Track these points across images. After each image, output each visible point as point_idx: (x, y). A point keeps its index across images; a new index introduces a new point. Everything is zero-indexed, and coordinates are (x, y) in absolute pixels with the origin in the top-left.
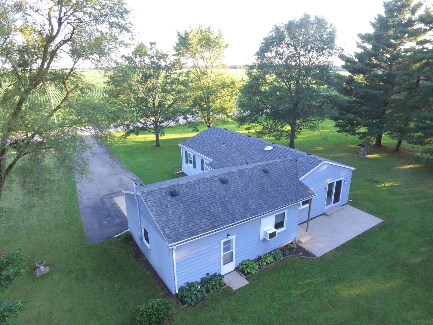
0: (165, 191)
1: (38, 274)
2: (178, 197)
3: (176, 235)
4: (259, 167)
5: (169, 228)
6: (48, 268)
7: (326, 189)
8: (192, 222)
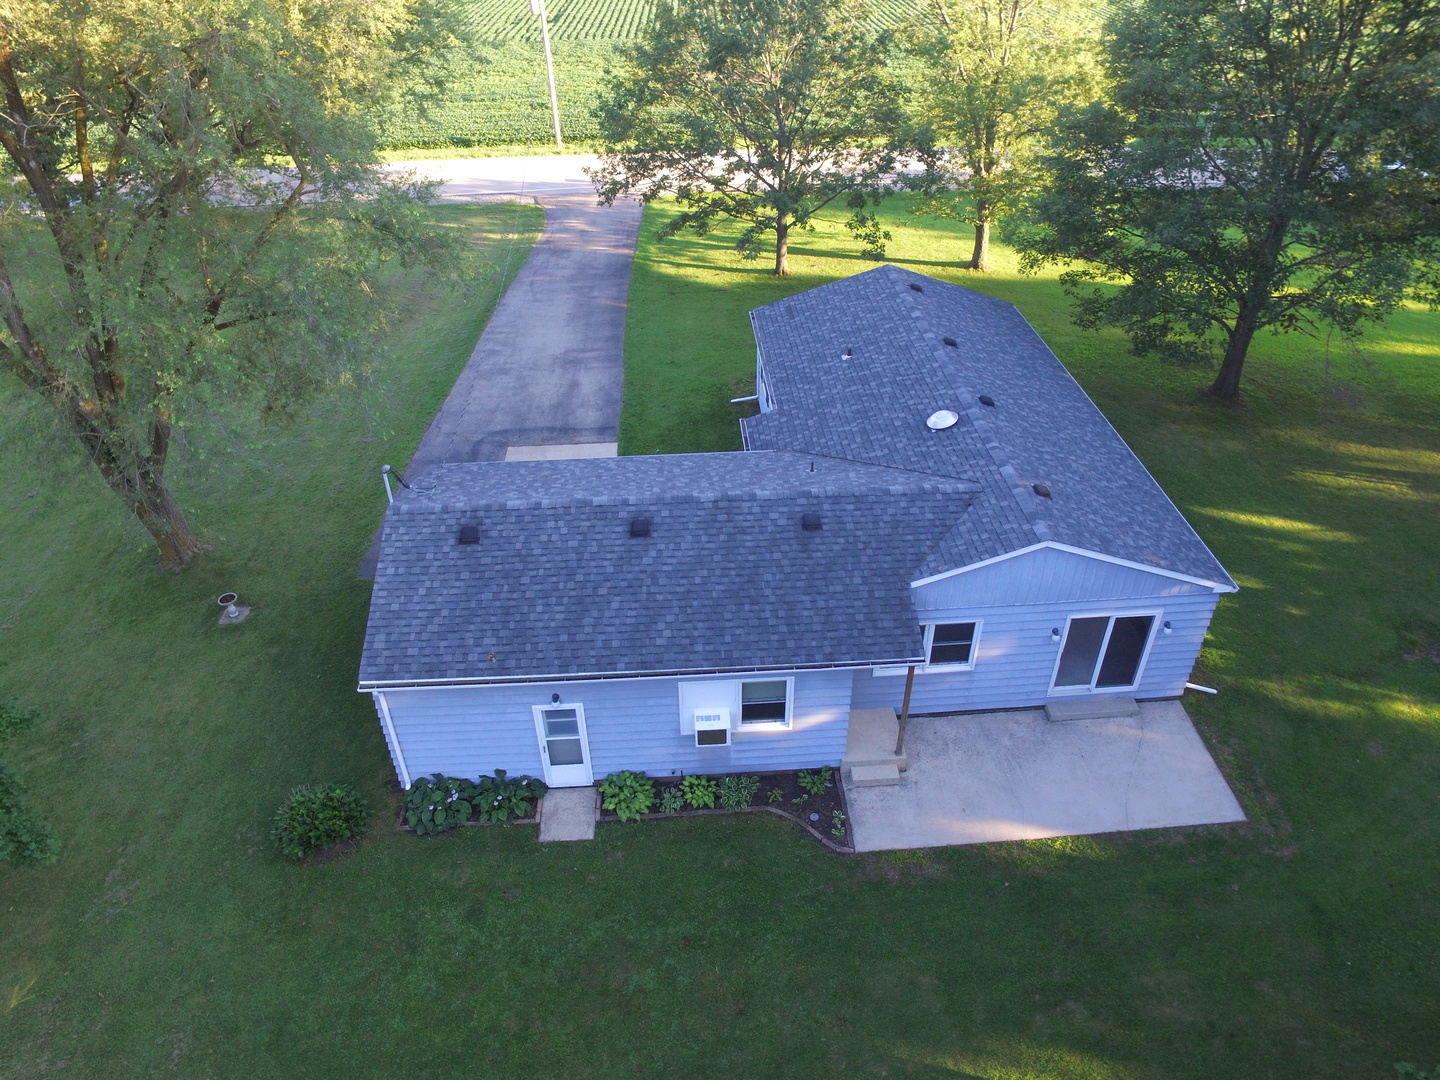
0: (453, 521)
1: (222, 621)
2: (475, 547)
3: (391, 661)
4: (802, 501)
5: (389, 634)
6: (246, 611)
7: (1055, 632)
8: (454, 635)
